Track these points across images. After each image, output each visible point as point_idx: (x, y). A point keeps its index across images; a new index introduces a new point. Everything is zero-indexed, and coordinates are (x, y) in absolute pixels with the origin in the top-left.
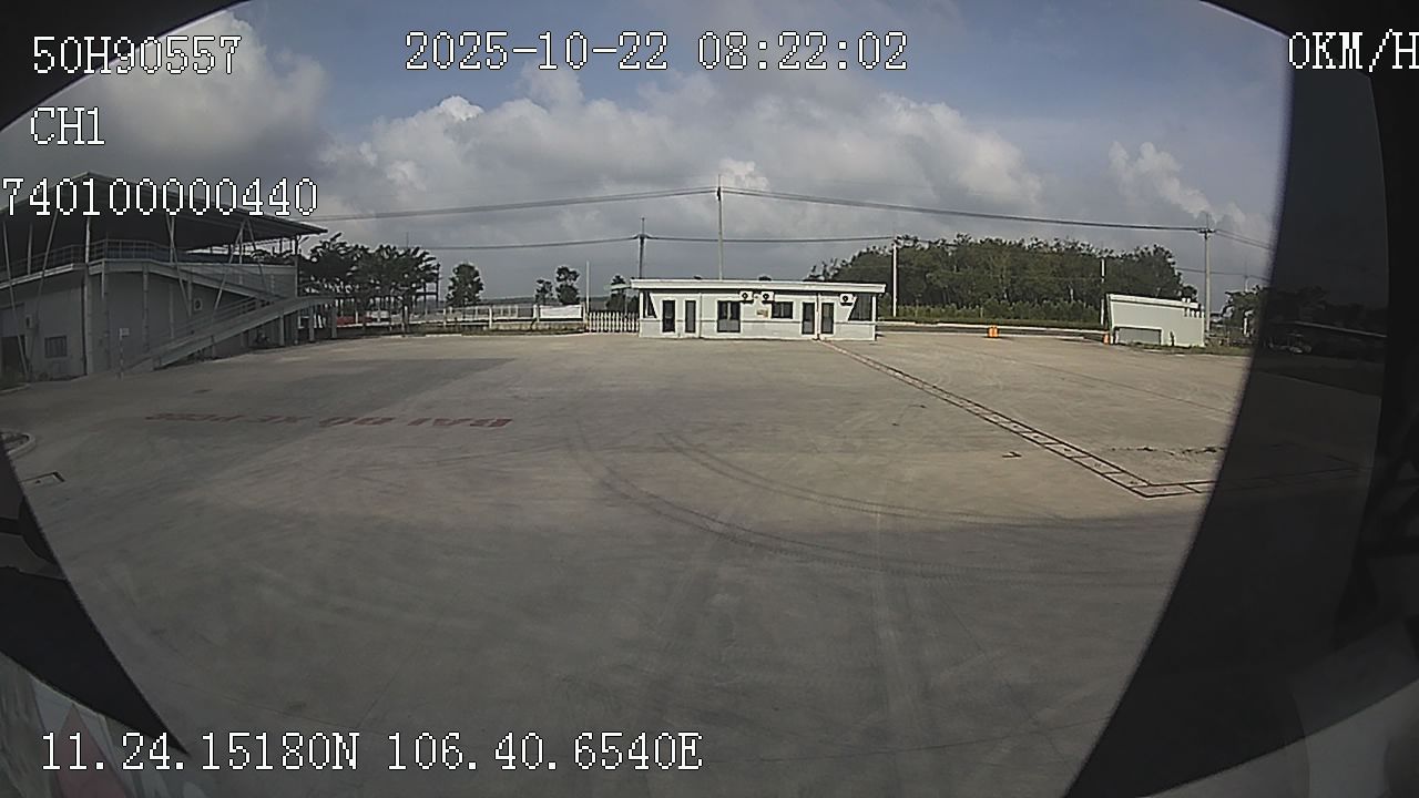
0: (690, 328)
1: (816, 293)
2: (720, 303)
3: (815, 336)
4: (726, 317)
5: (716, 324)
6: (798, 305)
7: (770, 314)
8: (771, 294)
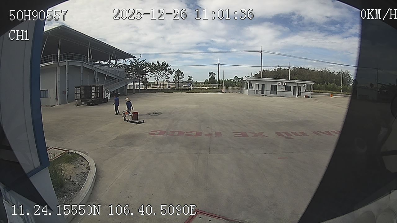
0: (263, 93)
1: (297, 83)
2: (271, 85)
3: (296, 96)
4: (273, 90)
5: (270, 92)
6: (292, 87)
7: (285, 89)
8: (286, 83)
